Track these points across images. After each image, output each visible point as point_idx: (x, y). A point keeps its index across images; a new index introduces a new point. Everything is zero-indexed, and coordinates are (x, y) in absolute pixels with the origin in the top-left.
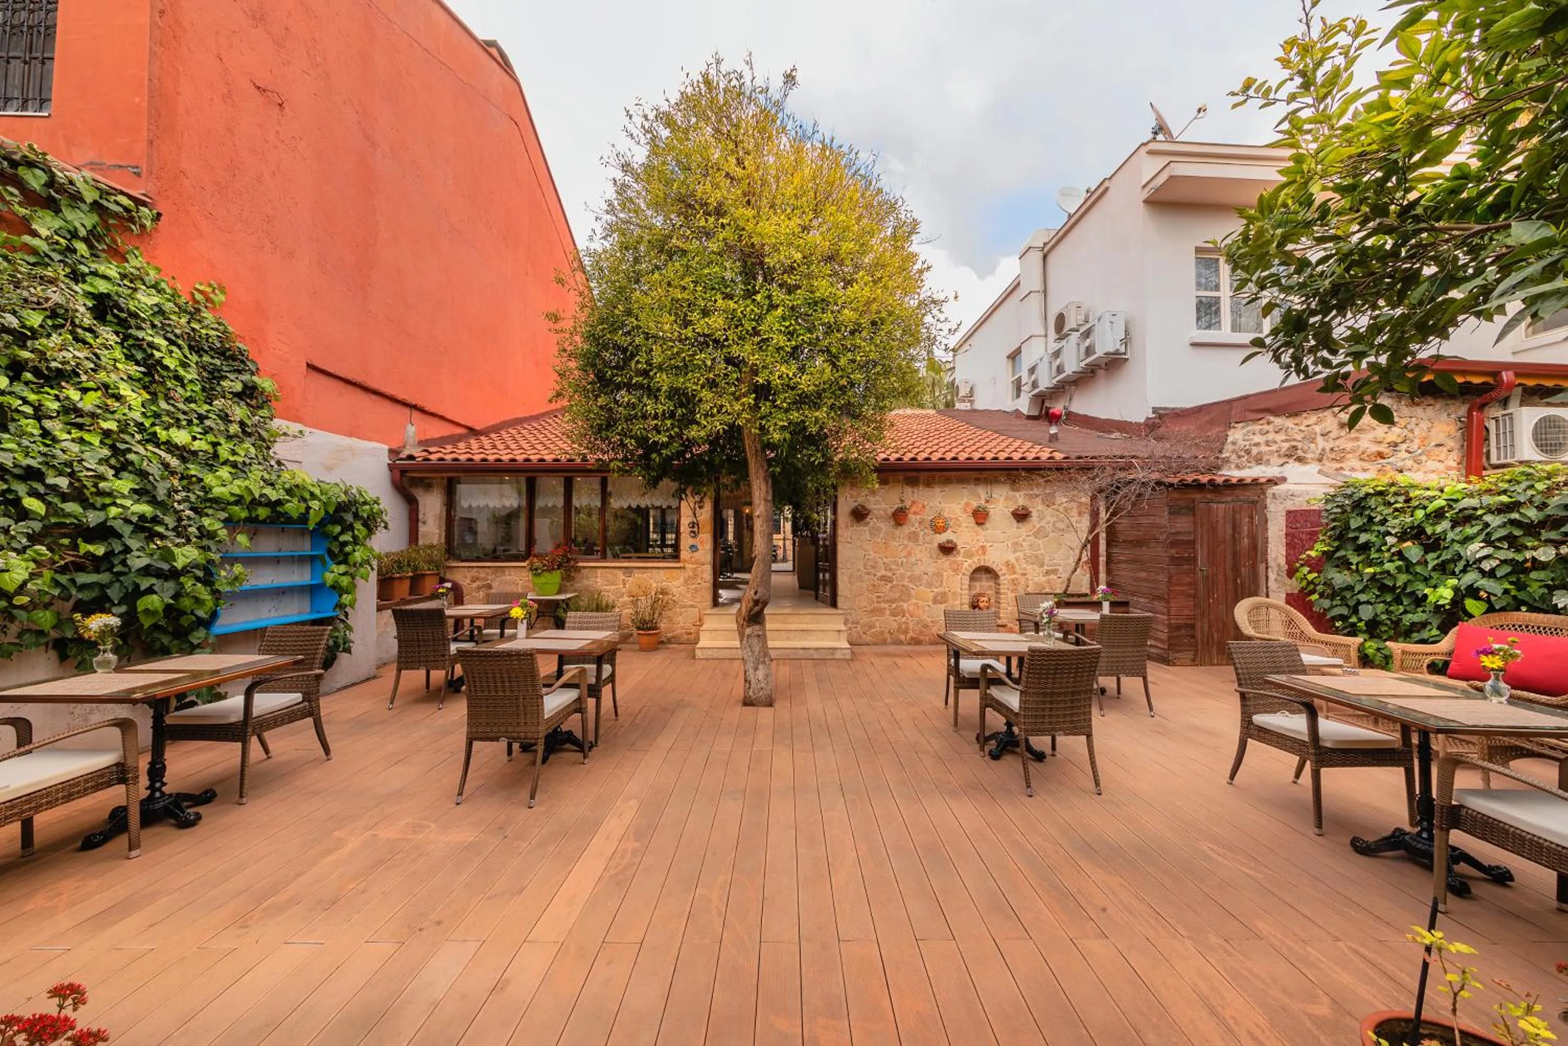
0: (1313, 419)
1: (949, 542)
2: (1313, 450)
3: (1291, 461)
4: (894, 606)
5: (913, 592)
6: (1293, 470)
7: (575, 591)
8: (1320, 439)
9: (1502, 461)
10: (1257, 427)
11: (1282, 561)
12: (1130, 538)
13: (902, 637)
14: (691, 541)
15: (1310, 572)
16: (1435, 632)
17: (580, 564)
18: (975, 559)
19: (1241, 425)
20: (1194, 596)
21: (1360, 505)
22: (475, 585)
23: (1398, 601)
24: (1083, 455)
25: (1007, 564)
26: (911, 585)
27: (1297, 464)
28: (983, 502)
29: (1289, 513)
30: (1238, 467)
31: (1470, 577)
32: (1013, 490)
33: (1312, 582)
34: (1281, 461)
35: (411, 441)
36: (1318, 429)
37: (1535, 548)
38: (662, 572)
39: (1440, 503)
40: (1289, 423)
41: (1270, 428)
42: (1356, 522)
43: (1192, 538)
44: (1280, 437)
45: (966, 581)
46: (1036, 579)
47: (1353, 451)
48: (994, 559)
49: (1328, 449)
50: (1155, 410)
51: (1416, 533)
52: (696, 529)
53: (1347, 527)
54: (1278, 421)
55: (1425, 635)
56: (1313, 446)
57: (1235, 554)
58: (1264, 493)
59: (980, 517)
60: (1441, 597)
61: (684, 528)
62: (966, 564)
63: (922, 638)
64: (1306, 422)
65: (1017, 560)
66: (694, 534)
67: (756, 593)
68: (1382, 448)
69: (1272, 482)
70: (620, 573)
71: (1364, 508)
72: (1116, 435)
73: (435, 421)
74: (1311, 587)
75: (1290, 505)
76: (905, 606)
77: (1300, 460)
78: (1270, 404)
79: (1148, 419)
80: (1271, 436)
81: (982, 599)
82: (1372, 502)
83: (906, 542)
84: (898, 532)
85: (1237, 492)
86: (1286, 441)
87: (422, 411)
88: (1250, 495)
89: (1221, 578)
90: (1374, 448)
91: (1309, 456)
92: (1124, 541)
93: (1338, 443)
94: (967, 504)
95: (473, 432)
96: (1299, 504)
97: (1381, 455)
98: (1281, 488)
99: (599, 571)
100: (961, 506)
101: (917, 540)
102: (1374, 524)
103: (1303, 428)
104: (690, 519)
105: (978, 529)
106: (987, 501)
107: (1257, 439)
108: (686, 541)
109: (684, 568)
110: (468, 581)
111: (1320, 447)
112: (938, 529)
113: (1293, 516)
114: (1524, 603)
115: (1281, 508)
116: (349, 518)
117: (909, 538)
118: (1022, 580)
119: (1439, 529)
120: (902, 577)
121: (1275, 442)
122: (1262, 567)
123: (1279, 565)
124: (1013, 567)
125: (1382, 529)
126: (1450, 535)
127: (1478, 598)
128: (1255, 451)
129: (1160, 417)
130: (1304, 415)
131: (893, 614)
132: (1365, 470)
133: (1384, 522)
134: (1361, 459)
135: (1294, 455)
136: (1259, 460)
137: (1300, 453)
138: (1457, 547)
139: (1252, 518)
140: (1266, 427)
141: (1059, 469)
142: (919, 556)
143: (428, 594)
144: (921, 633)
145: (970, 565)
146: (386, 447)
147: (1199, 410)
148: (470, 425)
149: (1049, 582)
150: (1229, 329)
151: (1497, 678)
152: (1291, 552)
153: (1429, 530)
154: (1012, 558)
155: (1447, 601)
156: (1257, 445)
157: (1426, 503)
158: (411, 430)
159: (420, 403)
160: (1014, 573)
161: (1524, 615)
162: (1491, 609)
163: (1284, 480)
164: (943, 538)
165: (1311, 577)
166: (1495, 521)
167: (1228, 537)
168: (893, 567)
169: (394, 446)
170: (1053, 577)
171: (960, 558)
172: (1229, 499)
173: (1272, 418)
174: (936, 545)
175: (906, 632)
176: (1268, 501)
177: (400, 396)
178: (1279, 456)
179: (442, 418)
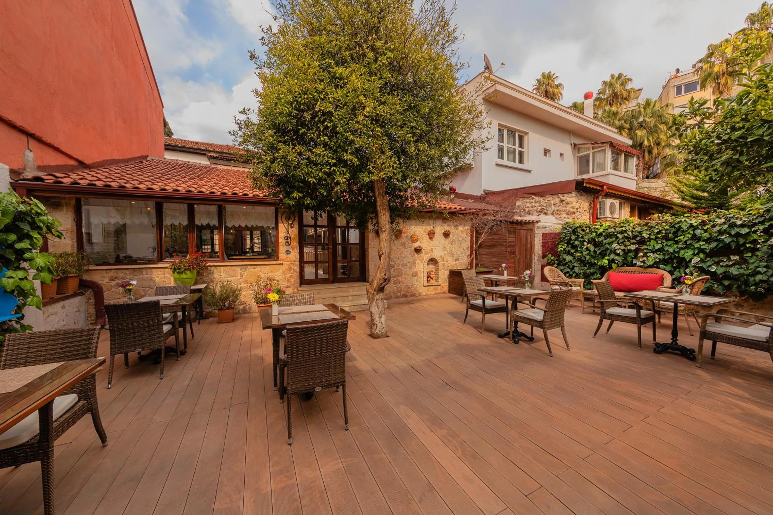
0: (550, 198)
1: (420, 247)
2: (551, 210)
3: (542, 214)
4: (395, 279)
5: (403, 272)
6: (542, 218)
7: (204, 283)
8: (553, 206)
9: (601, 217)
10: (528, 200)
11: (540, 252)
12: (488, 245)
13: (399, 294)
14: (286, 248)
15: (552, 256)
16: (598, 275)
17: (209, 264)
18: (429, 255)
19: (522, 199)
20: (515, 268)
21: (574, 232)
22: (113, 283)
23: (585, 265)
24: (471, 208)
25: (441, 256)
26: (403, 269)
27: (544, 215)
28: (432, 228)
29: (543, 234)
30: (521, 216)
31: (612, 256)
32: (443, 223)
33: (553, 260)
34: (538, 214)
35: (31, 164)
36: (552, 202)
37: (630, 246)
38: (268, 267)
39: (601, 230)
40: (541, 199)
41: (533, 201)
42: (573, 237)
43: (514, 244)
44: (537, 204)
45: (426, 265)
46: (451, 263)
47: (564, 211)
48: (437, 254)
49: (556, 210)
50: (484, 191)
51: (592, 241)
52: (289, 241)
53: (570, 239)
54: (537, 198)
55: (595, 277)
56: (550, 208)
57: (526, 250)
58: (534, 226)
59: (431, 235)
60: (605, 263)
61: (281, 240)
62: (425, 257)
63: (407, 294)
64: (548, 199)
65: (445, 255)
66: (288, 244)
67: (385, 275)
68: (575, 210)
69: (537, 222)
70: (238, 269)
71: (576, 232)
72: (470, 200)
73: (50, 152)
74: (553, 262)
75: (544, 231)
76: (400, 278)
77: (546, 214)
78: (534, 191)
79: (482, 194)
80: (533, 204)
81: (432, 273)
82: (579, 230)
83: (400, 247)
84: (396, 242)
85: (527, 226)
86: (540, 206)
87: (39, 140)
88: (530, 227)
89: (522, 260)
90: (572, 210)
91: (549, 212)
92: (485, 246)
93: (560, 207)
94: (426, 229)
95: (82, 164)
96: (547, 231)
97: (574, 213)
98: (539, 224)
99: (222, 268)
100: (423, 229)
101: (405, 247)
102: (579, 238)
103: (546, 201)
104: (285, 235)
105: (430, 240)
106: (434, 228)
107: (528, 205)
108: (282, 249)
109: (282, 264)
110: (107, 280)
111: (553, 209)
112: (414, 241)
113: (545, 235)
114: (625, 264)
115: (540, 232)
116: (26, 228)
117: (402, 245)
118: (446, 264)
119: (600, 239)
120: (399, 264)
121: (535, 206)
122: (533, 254)
123: (539, 254)
124: (443, 258)
125: (582, 239)
126: (604, 241)
127: (615, 263)
128: (527, 209)
129: (486, 194)
130: (547, 196)
131: (395, 283)
132: (568, 218)
133: (582, 237)
134: (568, 214)
135: (542, 212)
136: (529, 213)
137: (545, 211)
138: (607, 246)
139: (531, 236)
140: (531, 200)
141: (462, 214)
142: (406, 254)
143: (71, 293)
144: (407, 291)
145: (427, 258)
146: (7, 167)
147: (503, 192)
148: (81, 159)
149: (456, 264)
150: (506, 160)
151: (687, 287)
152: (544, 249)
153: (597, 240)
154: (443, 254)
155: (607, 264)
156: (528, 207)
157: (597, 230)
158: (30, 155)
159: (38, 133)
160: (444, 261)
161: (626, 268)
162: (618, 266)
163: (540, 221)
164: (416, 245)
165: (552, 258)
166: (620, 236)
167: (524, 243)
168: (395, 260)
169: (15, 167)
170: (457, 262)
171: (422, 255)
172: (525, 228)
173: (534, 197)
174: (413, 248)
175: (400, 291)
176: (535, 229)
177: (19, 122)
178: (537, 212)
179: (57, 150)
